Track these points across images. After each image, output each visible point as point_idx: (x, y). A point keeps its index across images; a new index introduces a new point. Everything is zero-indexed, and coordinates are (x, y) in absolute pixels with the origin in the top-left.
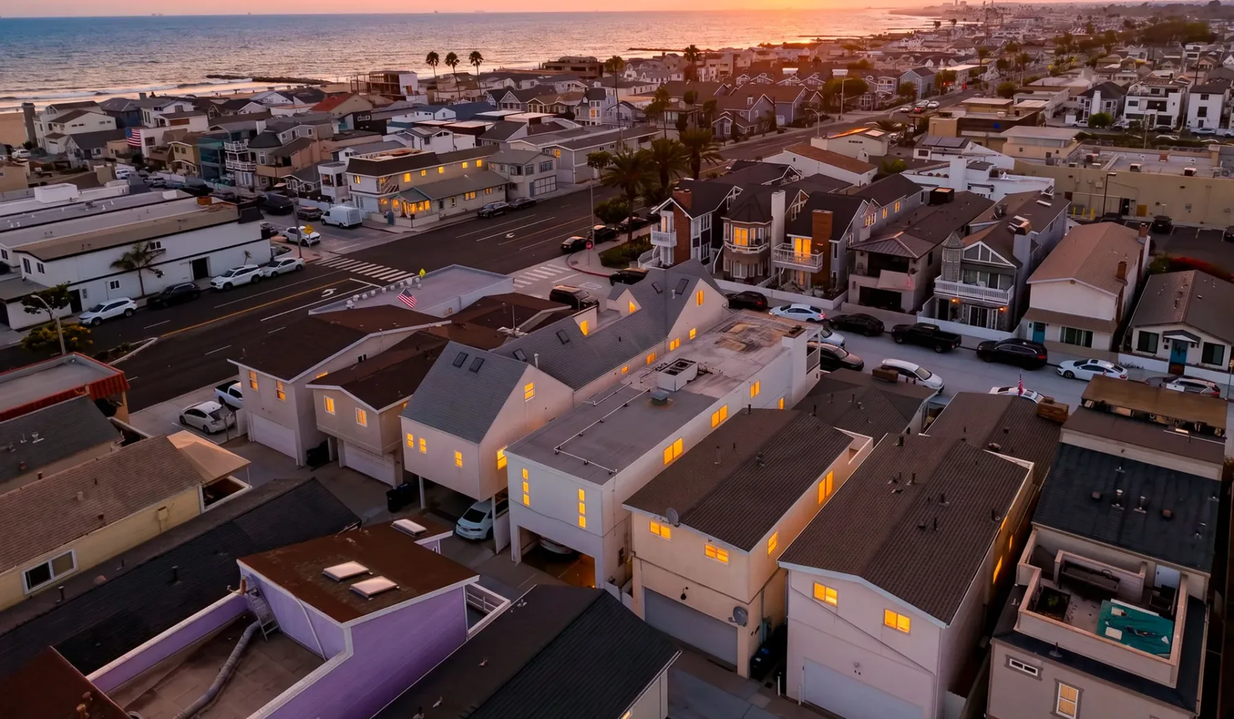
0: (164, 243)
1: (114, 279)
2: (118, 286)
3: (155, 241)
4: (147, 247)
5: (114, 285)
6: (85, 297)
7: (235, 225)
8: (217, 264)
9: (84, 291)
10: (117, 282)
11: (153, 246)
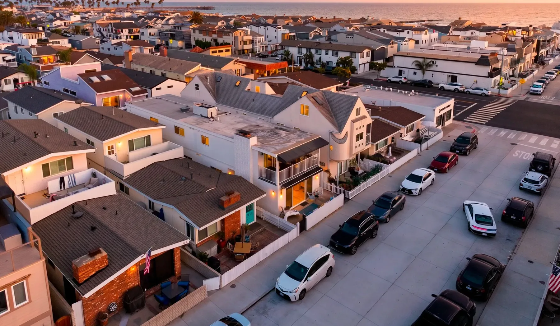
0: (438, 62)
1: (415, 71)
2: (416, 74)
3: (434, 61)
4: (430, 62)
5: (415, 73)
6: (404, 73)
7: (474, 64)
8: (461, 80)
9: (404, 71)
10: (416, 72)
11: (433, 62)
